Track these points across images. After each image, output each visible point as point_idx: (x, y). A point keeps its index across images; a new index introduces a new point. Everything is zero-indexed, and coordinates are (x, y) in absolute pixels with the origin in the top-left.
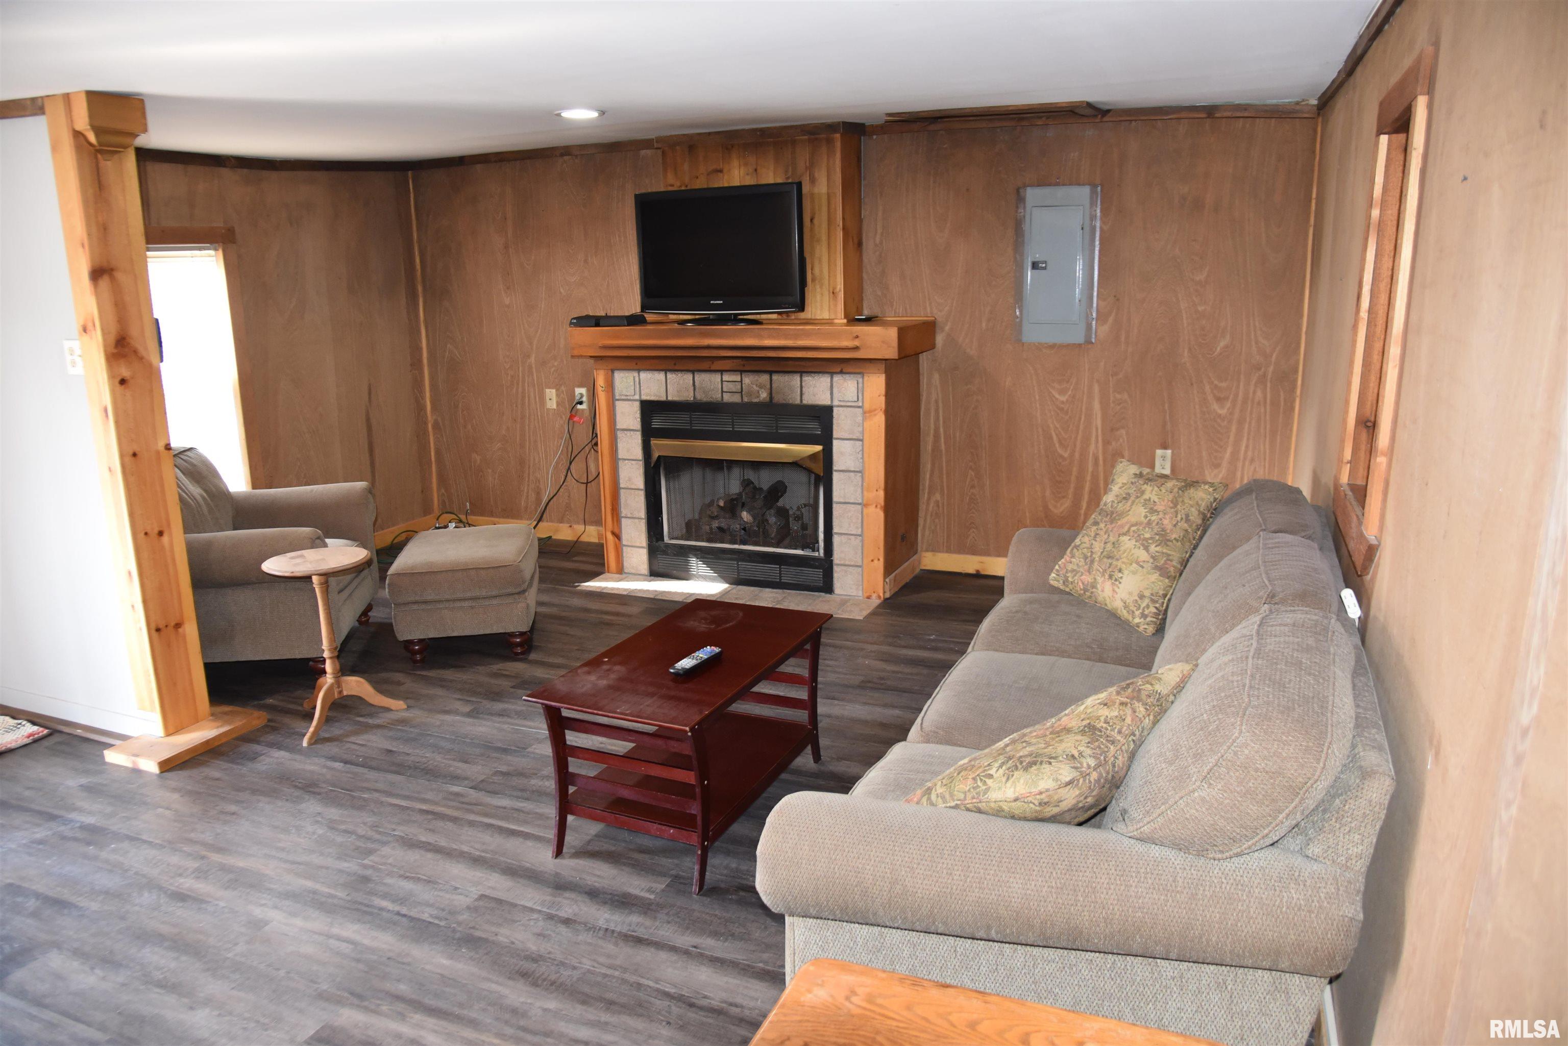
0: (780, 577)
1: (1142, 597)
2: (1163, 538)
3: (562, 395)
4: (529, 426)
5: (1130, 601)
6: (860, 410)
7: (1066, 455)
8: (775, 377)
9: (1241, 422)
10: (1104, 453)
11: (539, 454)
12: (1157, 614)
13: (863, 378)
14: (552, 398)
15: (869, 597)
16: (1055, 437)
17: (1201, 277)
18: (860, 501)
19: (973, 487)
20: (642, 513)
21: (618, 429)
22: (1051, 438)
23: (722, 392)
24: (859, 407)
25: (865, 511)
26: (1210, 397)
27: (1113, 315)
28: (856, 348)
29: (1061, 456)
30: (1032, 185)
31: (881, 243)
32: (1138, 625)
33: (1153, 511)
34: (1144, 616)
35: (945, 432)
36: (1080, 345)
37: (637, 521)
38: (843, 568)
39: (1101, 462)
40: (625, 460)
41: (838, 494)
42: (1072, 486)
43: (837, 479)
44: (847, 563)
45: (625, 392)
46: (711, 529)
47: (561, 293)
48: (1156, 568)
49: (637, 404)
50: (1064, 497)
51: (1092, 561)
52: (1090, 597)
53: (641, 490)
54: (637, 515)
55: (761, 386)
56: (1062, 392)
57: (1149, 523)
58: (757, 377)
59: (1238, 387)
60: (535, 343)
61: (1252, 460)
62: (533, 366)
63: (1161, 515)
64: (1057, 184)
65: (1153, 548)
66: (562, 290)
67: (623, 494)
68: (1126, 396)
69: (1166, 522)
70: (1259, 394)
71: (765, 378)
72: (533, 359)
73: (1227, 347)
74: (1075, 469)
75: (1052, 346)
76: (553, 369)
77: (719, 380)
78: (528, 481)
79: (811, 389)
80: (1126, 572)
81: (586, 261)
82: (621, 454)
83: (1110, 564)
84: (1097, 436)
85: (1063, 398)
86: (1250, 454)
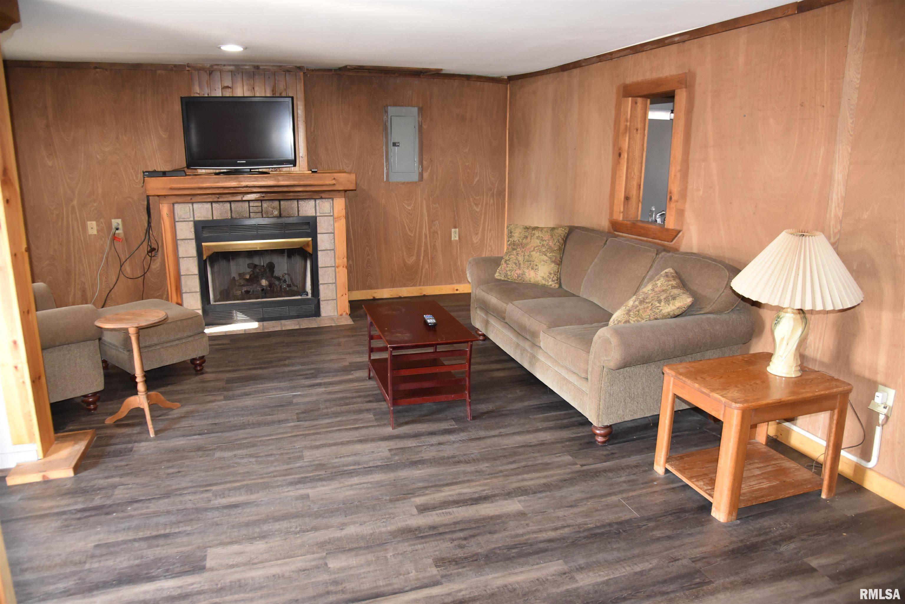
0: (289, 312)
1: (550, 274)
2: (553, 251)
3: (101, 225)
4: (74, 247)
5: (545, 276)
6: (332, 218)
7: (412, 235)
8: (282, 203)
9: (485, 214)
10: (429, 232)
11: (83, 265)
12: (557, 280)
13: (333, 200)
14: (92, 228)
15: (341, 315)
16: (407, 227)
17: (467, 150)
18: (334, 265)
19: (368, 255)
20: (198, 289)
21: (179, 240)
22: (405, 227)
23: (250, 212)
24: (331, 216)
25: (337, 270)
26: (473, 204)
27: (430, 169)
28: (334, 185)
29: (410, 236)
30: (391, 106)
31: (314, 131)
32: (551, 285)
33: (542, 240)
34: (553, 281)
35: (352, 229)
36: (416, 182)
37: (194, 294)
38: (326, 302)
39: (428, 237)
40: (184, 258)
41: (321, 263)
42: (416, 249)
43: (321, 256)
44: (328, 299)
45: (183, 217)
46: (242, 292)
47: (97, 158)
48: (552, 262)
49: (192, 224)
50: (412, 255)
51: (520, 264)
52: (521, 279)
53: (196, 275)
54: (193, 290)
55: (274, 208)
56: (409, 205)
57: (543, 245)
58: (271, 203)
59: (483, 199)
60: (77, 192)
61: (491, 230)
62: (76, 207)
63: (547, 241)
64: (403, 106)
65: (548, 254)
66: (98, 156)
67: (183, 279)
68: (437, 205)
69: (550, 244)
70: (492, 201)
71: (276, 203)
72: (75, 202)
73: (478, 181)
74: (417, 241)
75: (403, 183)
76: (93, 208)
77: (248, 206)
78: (75, 284)
79: (304, 208)
80: (540, 266)
81: (117, 138)
82: (181, 254)
83: (530, 264)
84: (426, 226)
85: (410, 208)
86: (489, 227)
